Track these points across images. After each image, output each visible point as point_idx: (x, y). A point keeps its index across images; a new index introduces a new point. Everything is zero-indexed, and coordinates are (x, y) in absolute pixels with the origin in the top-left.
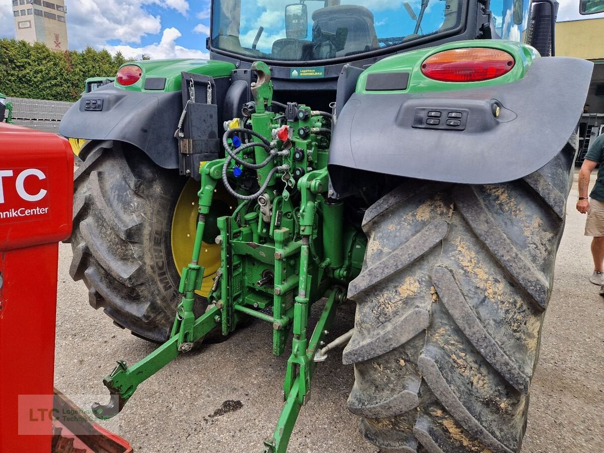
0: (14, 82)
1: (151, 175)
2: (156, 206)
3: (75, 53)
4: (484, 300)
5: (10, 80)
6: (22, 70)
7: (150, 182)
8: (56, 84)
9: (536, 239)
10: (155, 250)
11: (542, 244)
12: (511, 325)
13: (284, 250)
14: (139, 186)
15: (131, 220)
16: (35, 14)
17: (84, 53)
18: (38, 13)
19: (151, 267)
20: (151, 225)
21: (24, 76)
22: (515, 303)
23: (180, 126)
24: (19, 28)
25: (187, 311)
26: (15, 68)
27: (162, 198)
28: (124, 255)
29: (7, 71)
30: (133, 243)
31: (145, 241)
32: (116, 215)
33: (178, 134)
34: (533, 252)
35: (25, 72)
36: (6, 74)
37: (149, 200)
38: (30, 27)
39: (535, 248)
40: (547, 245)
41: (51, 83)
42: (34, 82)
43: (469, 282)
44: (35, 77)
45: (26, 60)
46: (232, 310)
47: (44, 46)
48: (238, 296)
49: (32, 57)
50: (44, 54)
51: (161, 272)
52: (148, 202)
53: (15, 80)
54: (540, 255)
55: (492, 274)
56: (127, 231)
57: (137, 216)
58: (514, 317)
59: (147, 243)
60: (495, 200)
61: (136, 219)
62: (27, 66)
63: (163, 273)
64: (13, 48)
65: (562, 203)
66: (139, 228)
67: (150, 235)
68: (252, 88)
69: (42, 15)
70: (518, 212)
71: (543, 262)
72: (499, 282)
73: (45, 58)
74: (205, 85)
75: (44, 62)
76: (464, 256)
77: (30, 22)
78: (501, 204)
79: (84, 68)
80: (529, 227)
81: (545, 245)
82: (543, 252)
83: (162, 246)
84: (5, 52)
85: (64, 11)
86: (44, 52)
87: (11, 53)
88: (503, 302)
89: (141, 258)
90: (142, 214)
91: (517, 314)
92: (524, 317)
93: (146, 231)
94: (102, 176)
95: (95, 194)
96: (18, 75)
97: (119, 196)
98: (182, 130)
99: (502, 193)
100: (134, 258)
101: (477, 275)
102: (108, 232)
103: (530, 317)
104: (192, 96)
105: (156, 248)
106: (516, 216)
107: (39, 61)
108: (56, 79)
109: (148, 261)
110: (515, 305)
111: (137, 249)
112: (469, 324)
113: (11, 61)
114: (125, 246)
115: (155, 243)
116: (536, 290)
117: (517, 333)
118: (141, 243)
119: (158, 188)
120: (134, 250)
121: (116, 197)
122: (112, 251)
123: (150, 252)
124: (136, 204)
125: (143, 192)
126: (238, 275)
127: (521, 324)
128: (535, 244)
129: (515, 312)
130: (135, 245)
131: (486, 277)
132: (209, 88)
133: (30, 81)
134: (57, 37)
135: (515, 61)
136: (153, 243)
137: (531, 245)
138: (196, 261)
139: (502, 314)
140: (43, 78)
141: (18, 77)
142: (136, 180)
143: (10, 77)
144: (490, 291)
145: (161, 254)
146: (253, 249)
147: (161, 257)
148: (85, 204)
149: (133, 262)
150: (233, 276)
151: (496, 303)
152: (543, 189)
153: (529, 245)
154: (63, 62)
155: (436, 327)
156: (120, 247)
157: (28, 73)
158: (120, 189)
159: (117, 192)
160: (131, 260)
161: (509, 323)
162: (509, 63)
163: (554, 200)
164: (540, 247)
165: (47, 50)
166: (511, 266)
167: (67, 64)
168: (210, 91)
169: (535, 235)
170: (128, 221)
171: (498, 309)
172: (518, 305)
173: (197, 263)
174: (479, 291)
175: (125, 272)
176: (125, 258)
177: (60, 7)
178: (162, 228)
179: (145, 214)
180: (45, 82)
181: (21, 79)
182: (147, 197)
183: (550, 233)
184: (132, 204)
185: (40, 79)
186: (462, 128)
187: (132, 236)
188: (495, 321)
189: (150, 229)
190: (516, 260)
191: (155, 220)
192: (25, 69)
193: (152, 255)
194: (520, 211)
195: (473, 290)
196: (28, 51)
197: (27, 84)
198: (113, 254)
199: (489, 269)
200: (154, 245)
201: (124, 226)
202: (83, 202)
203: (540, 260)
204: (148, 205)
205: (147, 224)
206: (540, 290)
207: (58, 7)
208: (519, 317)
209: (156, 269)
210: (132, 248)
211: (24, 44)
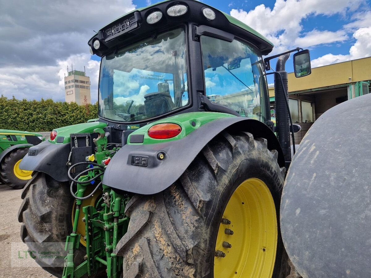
0: (60, 123)
1: (58, 185)
2: (61, 201)
3: (91, 105)
4: (163, 257)
5: (58, 123)
6: (64, 117)
7: (57, 189)
8: (80, 122)
9: (188, 220)
10: (59, 226)
11: (191, 223)
12: (175, 272)
13: (109, 225)
14: (50, 191)
15: (45, 210)
16: (75, 87)
17: (96, 104)
18: (77, 86)
19: (56, 235)
20: (57, 211)
21: (65, 120)
22: (176, 258)
23: (69, 160)
24: (67, 95)
25: (69, 261)
26: (60, 116)
27: (64, 196)
28: (41, 229)
29: (56, 118)
30: (46, 222)
31: (53, 221)
32: (38, 208)
33: (68, 163)
34: (186, 228)
35: (65, 117)
36: (56, 119)
37: (56, 198)
38: (73, 93)
39: (187, 226)
40: (194, 223)
41: (78, 122)
42: (70, 122)
43: (157, 246)
44: (70, 120)
45: (66, 111)
46: (94, 261)
47: (75, 103)
48: (99, 252)
49: (69, 109)
50: (75, 107)
51: (63, 238)
52: (55, 200)
53: (60, 122)
54: (190, 230)
55: (167, 241)
56: (41, 216)
57: (48, 208)
58: (176, 267)
59: (54, 222)
60: (173, 199)
61: (48, 209)
62: (67, 114)
63: (64, 238)
64: (60, 106)
65: (197, 200)
66: (49, 214)
67: (56, 217)
68: (94, 141)
69: (78, 87)
70: (181, 205)
71: (192, 233)
72: (169, 246)
73: (75, 109)
74: (85, 138)
75: (75, 111)
76: (157, 231)
77: (72, 91)
78: (175, 201)
79: (95, 112)
80: (185, 214)
81: (193, 223)
82: (192, 227)
83: (64, 223)
84: (56, 109)
85: (89, 84)
86: (75, 106)
87: (59, 109)
88: (171, 258)
89: (50, 230)
90: (52, 206)
91: (177, 264)
92: (181, 266)
93: (54, 215)
94: (35, 187)
95: (30, 197)
96: (62, 119)
97: (41, 197)
98: (70, 161)
99: (178, 195)
100: (46, 231)
101: (161, 242)
102: (34, 217)
103: (185, 266)
104: (76, 144)
105: (59, 224)
106: (180, 207)
107: (73, 111)
108: (81, 119)
109: (55, 232)
110: (176, 259)
111: (48, 225)
112: (153, 271)
113: (59, 113)
114: (42, 224)
115: (59, 221)
116: (180, 251)
117: (178, 276)
118: (50, 222)
119: (62, 191)
120: (47, 226)
121: (39, 198)
122: (35, 228)
123: (56, 226)
124: (48, 201)
125: (52, 194)
126: (98, 238)
127: (179, 270)
128: (187, 223)
129: (176, 264)
130: (47, 223)
131: (164, 243)
132: (87, 139)
133: (67, 122)
134: (85, 97)
135: (181, 129)
136: (58, 222)
137: (185, 224)
138: (75, 232)
139: (170, 265)
140: (74, 119)
141: (62, 120)
142: (48, 188)
143: (58, 121)
144: (165, 251)
145: (63, 227)
146: (100, 224)
147: (64, 229)
148: (26, 202)
149: (46, 233)
150: (94, 239)
151: (168, 258)
152: (190, 193)
153: (184, 224)
154: (84, 110)
155: (145, 273)
156: (39, 225)
157: (67, 118)
158: (42, 193)
159: (40, 195)
160: (45, 232)
161: (174, 270)
162: (179, 130)
163: (194, 199)
164: (190, 225)
165: (77, 105)
166: (170, 237)
167: (87, 111)
168: (87, 140)
169: (188, 218)
170: (43, 211)
171: (169, 262)
172: (178, 259)
173: (76, 233)
174: (161, 251)
175: (41, 239)
176: (41, 231)
177: (88, 82)
178: (64, 213)
179: (53, 206)
180: (75, 121)
181: (63, 121)
182: (55, 196)
183: (197, 217)
184: (46, 201)
185: (73, 120)
186: (146, 165)
187: (45, 219)
188: (167, 269)
189: (56, 214)
190: (172, 233)
191: (59, 209)
192: (65, 116)
193: (57, 228)
194: (182, 205)
195: (159, 251)
196: (68, 107)
197: (66, 123)
198: (36, 229)
199: (166, 239)
200: (59, 223)
201: (41, 214)
202: (25, 201)
203: (190, 232)
204: (55, 201)
205: (54, 212)
206: (182, 251)
207: (87, 82)
208: (178, 266)
209: (60, 236)
210: (45, 225)
211: (66, 104)
